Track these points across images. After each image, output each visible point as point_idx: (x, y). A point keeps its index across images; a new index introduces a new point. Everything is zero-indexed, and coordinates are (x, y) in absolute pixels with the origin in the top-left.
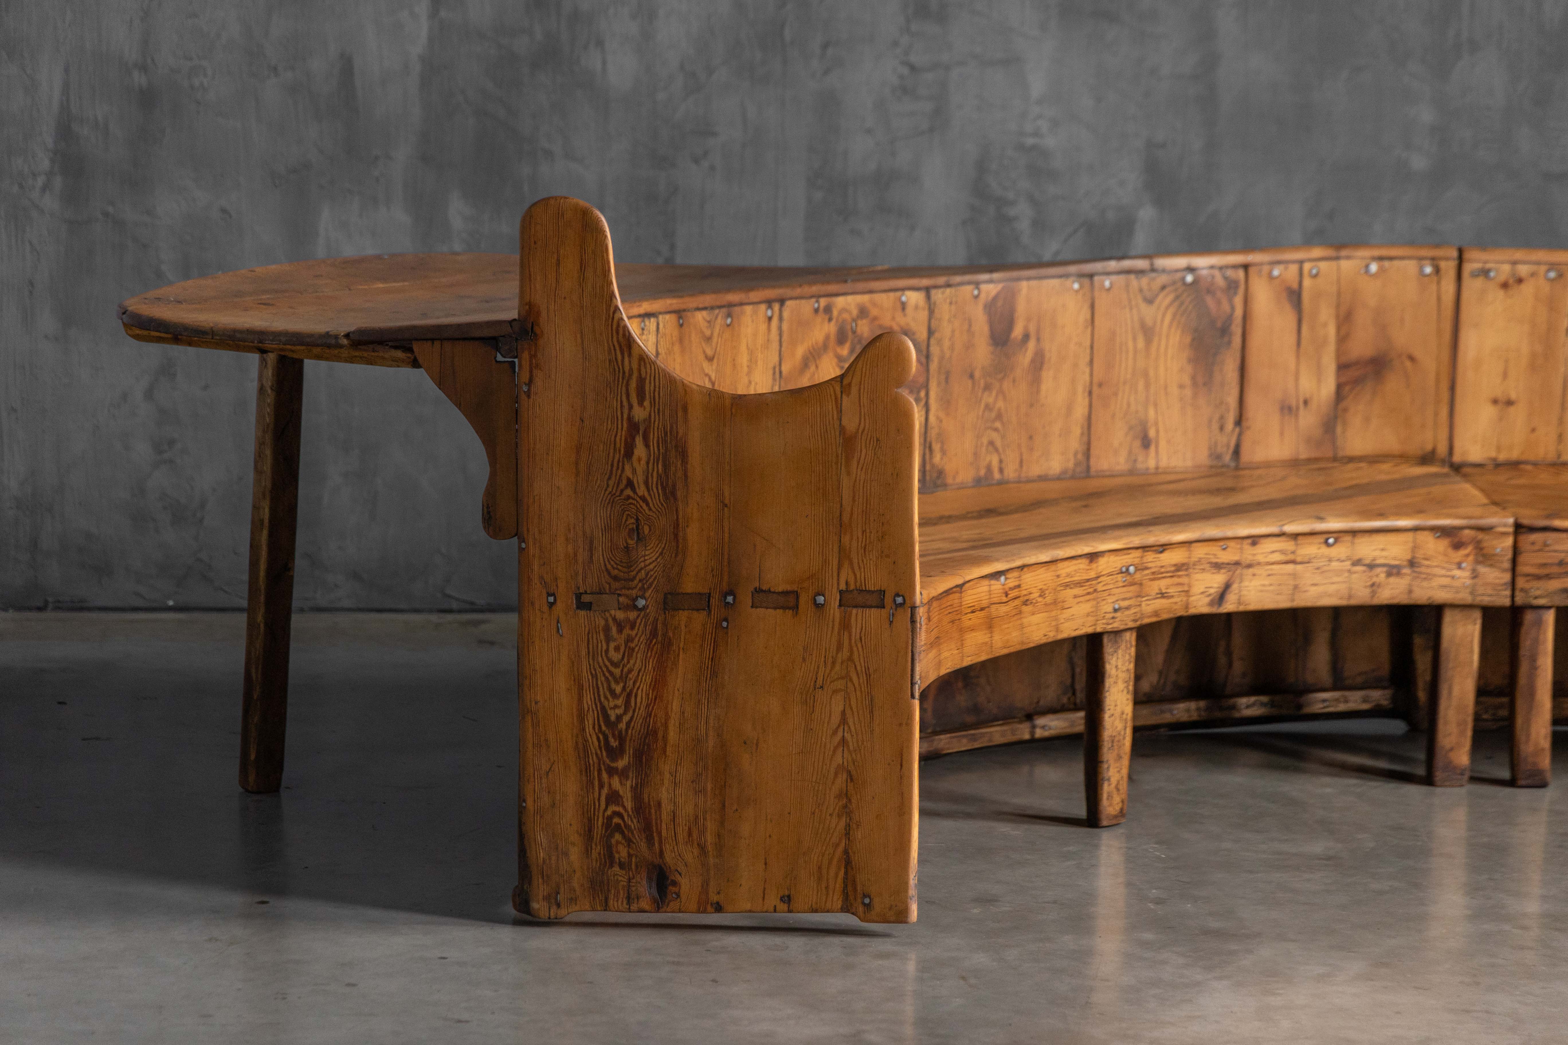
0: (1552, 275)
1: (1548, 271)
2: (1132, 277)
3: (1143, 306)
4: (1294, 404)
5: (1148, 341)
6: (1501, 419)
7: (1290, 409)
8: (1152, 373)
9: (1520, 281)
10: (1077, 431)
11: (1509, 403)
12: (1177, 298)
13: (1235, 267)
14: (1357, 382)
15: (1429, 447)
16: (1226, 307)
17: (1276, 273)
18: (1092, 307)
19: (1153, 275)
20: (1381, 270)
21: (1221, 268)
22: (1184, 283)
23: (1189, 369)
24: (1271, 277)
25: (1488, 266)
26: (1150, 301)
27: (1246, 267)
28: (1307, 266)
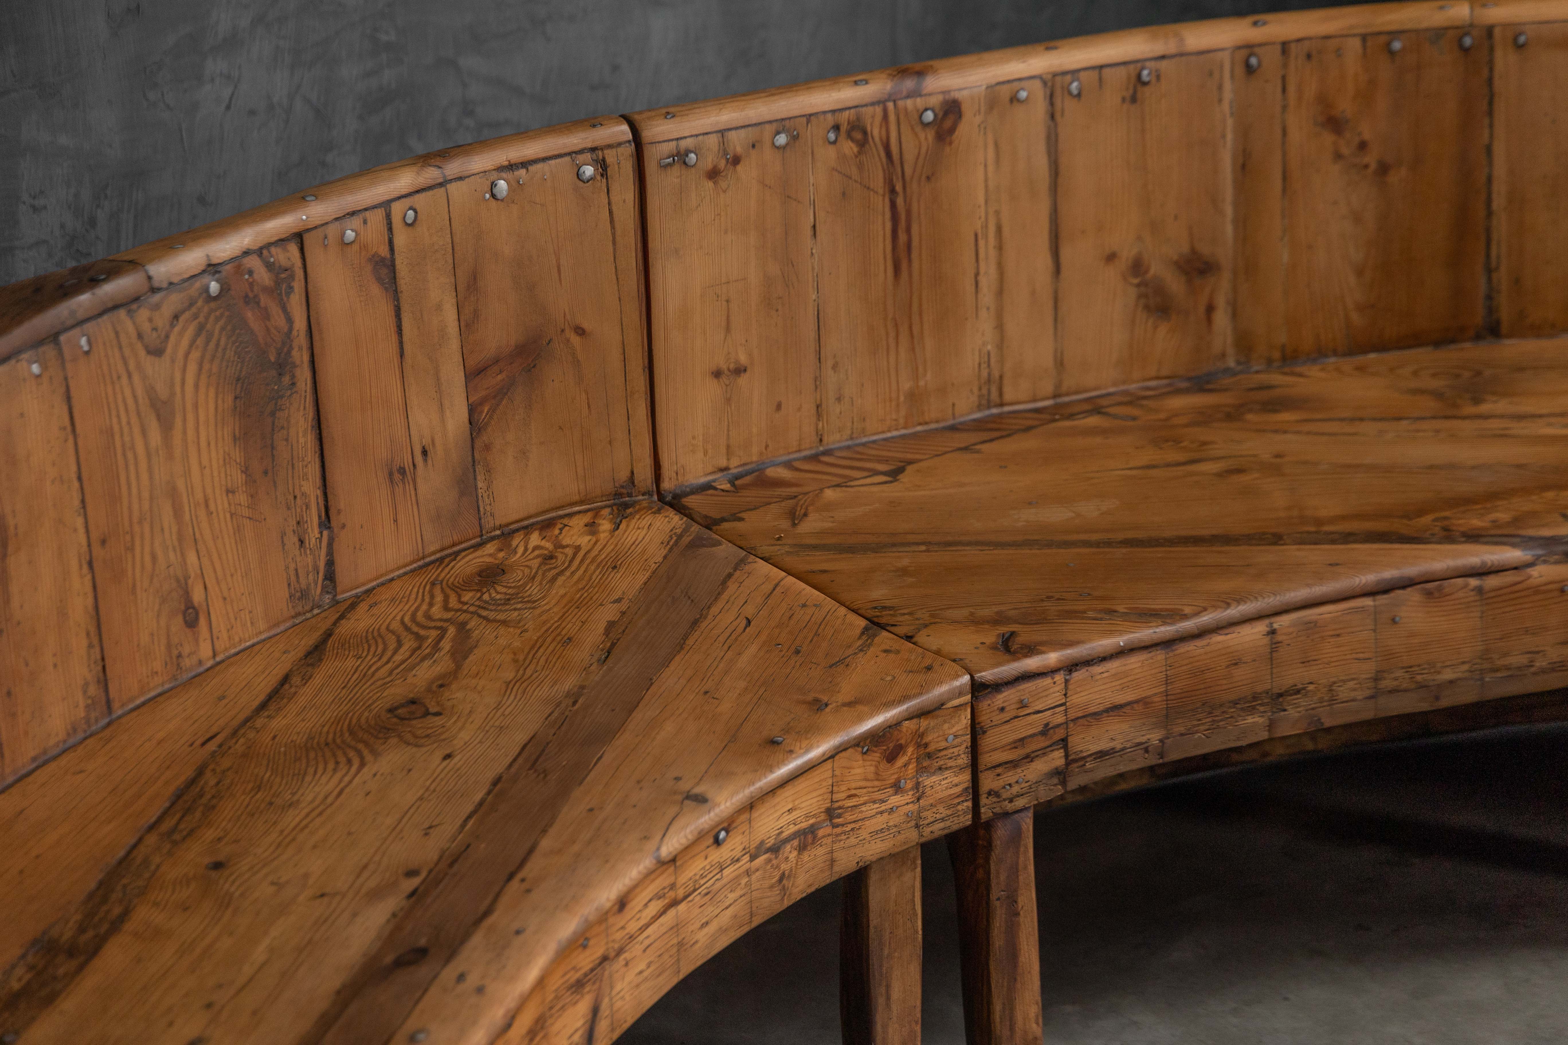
0: (782, 139)
1: (778, 133)
2: (122, 313)
3: (150, 364)
4: (407, 463)
5: (166, 427)
6: (728, 400)
7: (402, 471)
8: (181, 484)
9: (736, 161)
10: (79, 644)
11: (740, 370)
12: (201, 328)
13: (281, 242)
14: (502, 393)
15: (623, 475)
16: (279, 320)
17: (350, 235)
18: (68, 398)
19: (157, 297)
20: (516, 187)
21: (260, 252)
22: (210, 299)
23: (237, 455)
24: (344, 245)
25: (684, 144)
26: (157, 352)
27: (299, 237)
28: (397, 209)
